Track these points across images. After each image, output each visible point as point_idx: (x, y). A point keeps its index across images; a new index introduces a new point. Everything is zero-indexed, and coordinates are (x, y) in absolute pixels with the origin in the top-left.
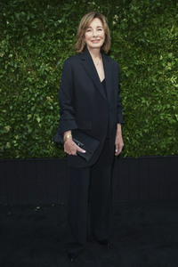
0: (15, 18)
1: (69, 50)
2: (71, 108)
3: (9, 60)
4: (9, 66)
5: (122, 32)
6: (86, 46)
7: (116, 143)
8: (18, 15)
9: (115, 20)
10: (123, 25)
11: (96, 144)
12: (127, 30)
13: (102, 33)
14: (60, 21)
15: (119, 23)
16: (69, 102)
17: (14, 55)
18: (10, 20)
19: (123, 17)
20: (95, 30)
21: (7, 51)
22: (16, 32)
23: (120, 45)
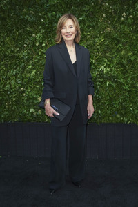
0: (48, 17)
1: (87, 40)
2: (50, 83)
3: (42, 48)
4: (42, 53)
5: (129, 26)
6: (62, 39)
7: (88, 109)
8: (50, 15)
9: (123, 17)
10: (130, 20)
11: (68, 109)
12: (133, 24)
13: (73, 30)
14: (81, 19)
15: (127, 19)
16: (49, 78)
17: (46, 45)
18: (44, 19)
19: (130, 14)
20: (68, 28)
21: (41, 41)
22: (48, 28)
23: (126, 36)
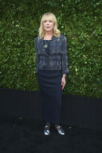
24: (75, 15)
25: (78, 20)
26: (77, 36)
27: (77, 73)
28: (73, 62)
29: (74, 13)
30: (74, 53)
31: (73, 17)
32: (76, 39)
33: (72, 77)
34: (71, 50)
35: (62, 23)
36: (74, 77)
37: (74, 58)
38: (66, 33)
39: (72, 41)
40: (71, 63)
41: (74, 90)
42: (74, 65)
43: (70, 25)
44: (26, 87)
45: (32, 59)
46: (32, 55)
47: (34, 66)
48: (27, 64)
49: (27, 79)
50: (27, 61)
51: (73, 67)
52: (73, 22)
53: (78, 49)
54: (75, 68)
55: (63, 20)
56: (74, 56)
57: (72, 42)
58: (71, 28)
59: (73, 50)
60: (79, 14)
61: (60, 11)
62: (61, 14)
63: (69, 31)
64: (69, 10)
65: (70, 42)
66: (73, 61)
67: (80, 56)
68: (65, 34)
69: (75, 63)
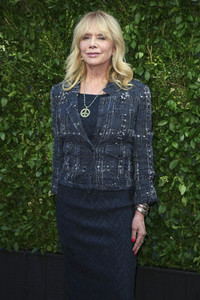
24: (178, 20)
25: (187, 35)
26: (186, 82)
27: (184, 200)
28: (172, 165)
29: (176, 14)
30: (175, 136)
31: (173, 26)
32: (182, 91)
33: (169, 209)
34: (166, 128)
35: (138, 43)
36: (174, 211)
37: (177, 151)
38: (152, 72)
39: (170, 98)
40: (165, 165)
41: (176, 253)
42: (175, 172)
43: (162, 50)
44: (20, 240)
45: (42, 151)
46: (42, 137)
47: (49, 173)
48: (27, 168)
49: (25, 213)
50: (28, 156)
51: (171, 180)
52: (173, 40)
53: (188, 124)
54: (178, 183)
55: (143, 35)
56: (176, 145)
57: (171, 103)
58: (168, 59)
59: (172, 127)
60: (191, 18)
61: (134, 8)
62: (137, 16)
63: (159, 68)
64: (161, 5)
65: (164, 102)
66: (171, 159)
67: (193, 146)
68: (147, 76)
69: (178, 167)
